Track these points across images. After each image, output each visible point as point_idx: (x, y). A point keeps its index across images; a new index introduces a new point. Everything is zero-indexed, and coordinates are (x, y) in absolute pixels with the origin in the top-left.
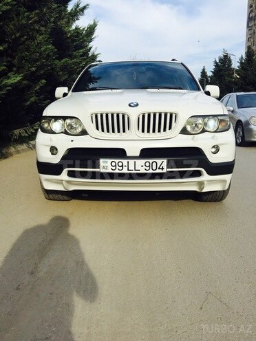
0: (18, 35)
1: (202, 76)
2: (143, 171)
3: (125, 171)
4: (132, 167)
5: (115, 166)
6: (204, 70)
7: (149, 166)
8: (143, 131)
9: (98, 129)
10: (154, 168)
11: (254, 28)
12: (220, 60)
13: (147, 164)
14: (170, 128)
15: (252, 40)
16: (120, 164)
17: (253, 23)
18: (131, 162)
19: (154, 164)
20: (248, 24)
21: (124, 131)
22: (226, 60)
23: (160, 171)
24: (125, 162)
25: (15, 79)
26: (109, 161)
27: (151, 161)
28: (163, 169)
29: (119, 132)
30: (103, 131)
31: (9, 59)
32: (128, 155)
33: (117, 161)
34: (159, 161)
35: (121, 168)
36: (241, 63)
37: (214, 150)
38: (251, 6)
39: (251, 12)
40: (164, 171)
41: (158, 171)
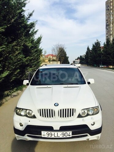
0: (7, 55)
1: (87, 50)
2: (61, 137)
3: (53, 137)
4: (56, 135)
5: (49, 135)
6: (88, 47)
7: (64, 135)
8: (61, 117)
9: (41, 115)
10: (66, 135)
11: (109, 29)
12: (95, 44)
13: (63, 134)
14: (73, 115)
15: (108, 34)
16: (51, 134)
17: (108, 27)
18: (56, 133)
19: (66, 134)
20: (106, 28)
21: (52, 117)
22: (98, 44)
23: (69, 137)
24: (53, 133)
25: (5, 74)
26: (46, 132)
27: (65, 133)
28: (70, 136)
29: (50, 117)
30: (43, 116)
31: (4, 63)
32: (54, 129)
33: (49, 132)
34: (68, 132)
35: (51, 136)
36: (104, 45)
37: (93, 123)
38: (107, 20)
39: (107, 22)
40: (71, 136)
41: (68, 137)
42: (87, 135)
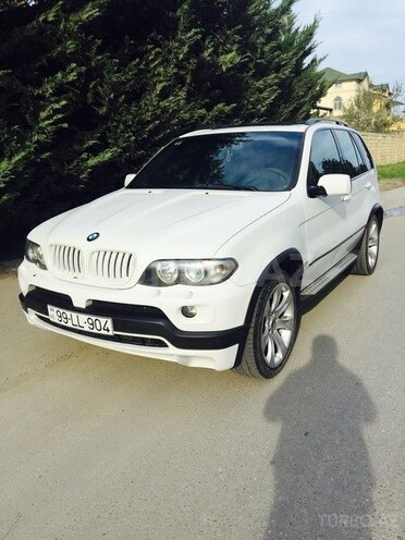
2: (87, 328)
3: (69, 325)
4: (75, 322)
5: (61, 316)
7: (93, 324)
10: (98, 328)
13: (90, 321)
14: (128, 274)
16: (65, 316)
18: (74, 315)
19: (98, 322)
21: (80, 271)
23: (105, 333)
26: (56, 309)
27: (94, 318)
28: (108, 330)
29: (75, 271)
32: (74, 305)
33: (61, 311)
34: (103, 320)
35: (66, 321)
40: (111, 333)
41: (103, 332)
42: (162, 345)
